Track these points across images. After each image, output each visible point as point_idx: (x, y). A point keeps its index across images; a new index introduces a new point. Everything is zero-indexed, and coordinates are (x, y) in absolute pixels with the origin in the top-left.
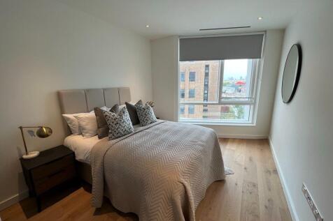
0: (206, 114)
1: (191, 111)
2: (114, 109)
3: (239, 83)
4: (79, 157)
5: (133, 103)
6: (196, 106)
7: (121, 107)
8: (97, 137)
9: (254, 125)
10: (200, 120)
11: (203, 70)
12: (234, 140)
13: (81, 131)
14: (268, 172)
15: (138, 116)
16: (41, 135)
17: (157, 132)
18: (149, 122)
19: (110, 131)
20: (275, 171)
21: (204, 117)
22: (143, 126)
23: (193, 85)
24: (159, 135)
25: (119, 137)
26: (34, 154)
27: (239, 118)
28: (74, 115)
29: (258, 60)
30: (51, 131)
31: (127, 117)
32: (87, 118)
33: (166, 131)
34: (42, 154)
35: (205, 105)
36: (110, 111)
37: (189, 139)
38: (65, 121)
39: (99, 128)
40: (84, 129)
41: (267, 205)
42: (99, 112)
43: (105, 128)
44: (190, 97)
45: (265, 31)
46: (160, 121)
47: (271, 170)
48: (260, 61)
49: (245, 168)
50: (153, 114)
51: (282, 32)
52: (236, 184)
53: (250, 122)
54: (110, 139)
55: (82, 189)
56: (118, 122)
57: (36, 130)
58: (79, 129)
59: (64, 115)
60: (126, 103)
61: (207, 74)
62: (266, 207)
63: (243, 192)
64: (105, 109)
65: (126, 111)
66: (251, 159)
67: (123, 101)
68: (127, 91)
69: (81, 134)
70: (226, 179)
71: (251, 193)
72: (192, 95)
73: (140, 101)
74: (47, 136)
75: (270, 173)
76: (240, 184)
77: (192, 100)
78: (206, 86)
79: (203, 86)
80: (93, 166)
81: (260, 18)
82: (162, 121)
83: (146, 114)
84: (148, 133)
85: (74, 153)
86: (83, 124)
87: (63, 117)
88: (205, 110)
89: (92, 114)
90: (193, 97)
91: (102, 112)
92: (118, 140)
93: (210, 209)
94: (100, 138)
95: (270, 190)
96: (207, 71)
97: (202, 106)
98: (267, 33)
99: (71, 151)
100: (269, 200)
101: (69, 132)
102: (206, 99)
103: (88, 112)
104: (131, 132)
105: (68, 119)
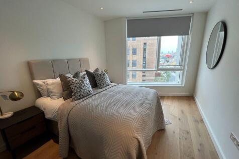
0: (145, 78)
1: (134, 76)
2: (76, 75)
3: (167, 56)
4: (48, 116)
5: (92, 70)
6: (137, 72)
7: (82, 74)
8: (62, 98)
9: (184, 86)
10: (141, 83)
11: (142, 47)
12: (168, 97)
13: (49, 94)
14: (196, 121)
15: (96, 81)
16: (14, 98)
17: (111, 93)
18: (105, 85)
19: (73, 94)
20: (202, 121)
21: (143, 80)
22: (100, 88)
23: (135, 58)
24: (113, 96)
25: (81, 98)
26: (8, 115)
27: (167, 80)
28: (42, 81)
29: (187, 36)
30: (22, 95)
31: (87, 82)
32: (54, 83)
33: (119, 92)
34: (16, 114)
35: (144, 72)
36: (73, 77)
37: (138, 98)
38: (35, 86)
39: (64, 91)
40: (51, 92)
41: (200, 149)
42: (63, 78)
43: (69, 91)
44: (133, 66)
45: (193, 14)
46: (114, 84)
47: (199, 120)
48: (188, 38)
49: (179, 119)
50: (108, 79)
51: (206, 14)
52: (174, 132)
53: (180, 83)
54: (74, 100)
55: (52, 141)
56: (80, 86)
57: (8, 95)
58: (48, 93)
59: (33, 81)
60: (86, 71)
61: (145, 50)
62: (199, 150)
63: (180, 138)
64: (69, 75)
65: (86, 77)
66: (182, 112)
67: (84, 69)
68: (86, 61)
69: (49, 96)
70: (166, 128)
71: (186, 139)
72: (134, 64)
73: (97, 69)
74: (19, 99)
75: (198, 123)
76: (177, 132)
77: (134, 69)
78: (144, 58)
79: (142, 58)
80: (59, 123)
81: (191, 2)
82: (116, 84)
83: (103, 79)
84: (105, 94)
85: (43, 113)
86: (50, 88)
87: (33, 83)
88: (144, 76)
89: (58, 80)
90: (135, 66)
91: (66, 78)
92: (80, 101)
93: (156, 154)
94: (65, 99)
95: (200, 136)
96: (145, 47)
97: (142, 72)
98: (195, 14)
99: (41, 110)
100: (200, 145)
101: (39, 95)
102: (144, 67)
103: (55, 78)
104: (91, 94)
105: (38, 84)
